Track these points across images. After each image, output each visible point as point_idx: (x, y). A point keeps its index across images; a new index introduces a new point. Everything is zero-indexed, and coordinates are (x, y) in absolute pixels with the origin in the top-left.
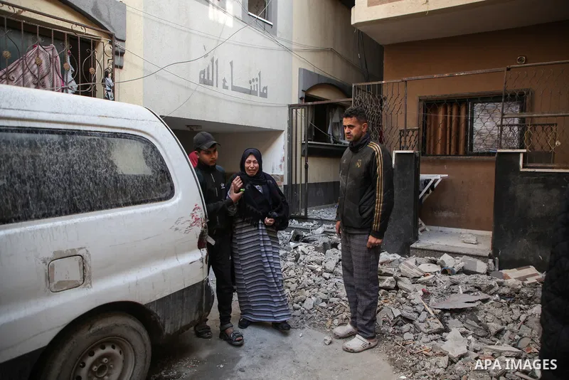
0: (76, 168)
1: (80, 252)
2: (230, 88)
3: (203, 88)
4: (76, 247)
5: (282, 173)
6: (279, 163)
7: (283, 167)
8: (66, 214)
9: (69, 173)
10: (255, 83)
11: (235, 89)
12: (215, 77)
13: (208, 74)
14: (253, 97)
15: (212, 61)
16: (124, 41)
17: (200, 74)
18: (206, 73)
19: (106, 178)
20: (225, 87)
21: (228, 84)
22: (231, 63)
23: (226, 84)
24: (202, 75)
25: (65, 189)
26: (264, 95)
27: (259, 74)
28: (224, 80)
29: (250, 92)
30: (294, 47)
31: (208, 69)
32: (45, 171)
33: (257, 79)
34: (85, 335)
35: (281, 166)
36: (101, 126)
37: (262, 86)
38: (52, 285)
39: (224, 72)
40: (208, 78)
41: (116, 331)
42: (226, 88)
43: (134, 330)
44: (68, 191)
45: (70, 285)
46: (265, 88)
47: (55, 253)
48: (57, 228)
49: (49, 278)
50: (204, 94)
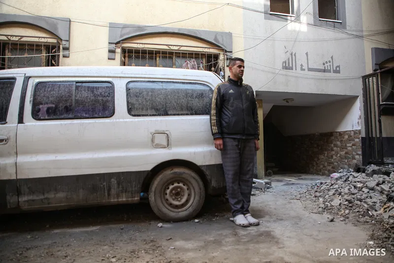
0: (169, 97)
1: (166, 132)
2: (306, 70)
3: (285, 72)
4: (165, 130)
5: (359, 128)
6: (357, 121)
7: (360, 123)
8: (163, 115)
9: (166, 99)
10: (329, 64)
11: (310, 70)
12: (294, 64)
13: (289, 63)
14: (327, 74)
15: (292, 54)
16: (231, 52)
17: (283, 64)
18: (287, 62)
19: (183, 102)
20: (302, 69)
21: (305, 67)
22: (307, 54)
23: (303, 68)
24: (284, 64)
25: (163, 105)
26: (337, 71)
27: (332, 58)
28: (302, 65)
29: (324, 71)
30: (365, 33)
31: (289, 59)
32: (155, 98)
33: (330, 62)
34: (168, 173)
35: (358, 123)
36: (184, 80)
37: (335, 65)
38: (154, 144)
39: (301, 60)
40: (289, 65)
41: (184, 176)
42: (304, 70)
43: (194, 178)
44: (164, 106)
45: (161, 146)
46: (339, 67)
47: (156, 131)
48: (157, 121)
49: (153, 141)
50: (286, 75)
